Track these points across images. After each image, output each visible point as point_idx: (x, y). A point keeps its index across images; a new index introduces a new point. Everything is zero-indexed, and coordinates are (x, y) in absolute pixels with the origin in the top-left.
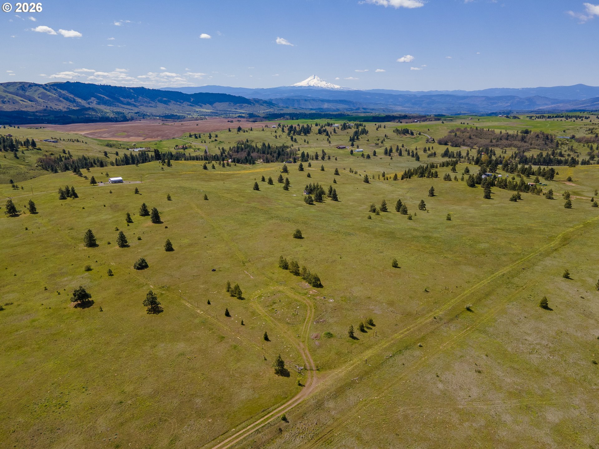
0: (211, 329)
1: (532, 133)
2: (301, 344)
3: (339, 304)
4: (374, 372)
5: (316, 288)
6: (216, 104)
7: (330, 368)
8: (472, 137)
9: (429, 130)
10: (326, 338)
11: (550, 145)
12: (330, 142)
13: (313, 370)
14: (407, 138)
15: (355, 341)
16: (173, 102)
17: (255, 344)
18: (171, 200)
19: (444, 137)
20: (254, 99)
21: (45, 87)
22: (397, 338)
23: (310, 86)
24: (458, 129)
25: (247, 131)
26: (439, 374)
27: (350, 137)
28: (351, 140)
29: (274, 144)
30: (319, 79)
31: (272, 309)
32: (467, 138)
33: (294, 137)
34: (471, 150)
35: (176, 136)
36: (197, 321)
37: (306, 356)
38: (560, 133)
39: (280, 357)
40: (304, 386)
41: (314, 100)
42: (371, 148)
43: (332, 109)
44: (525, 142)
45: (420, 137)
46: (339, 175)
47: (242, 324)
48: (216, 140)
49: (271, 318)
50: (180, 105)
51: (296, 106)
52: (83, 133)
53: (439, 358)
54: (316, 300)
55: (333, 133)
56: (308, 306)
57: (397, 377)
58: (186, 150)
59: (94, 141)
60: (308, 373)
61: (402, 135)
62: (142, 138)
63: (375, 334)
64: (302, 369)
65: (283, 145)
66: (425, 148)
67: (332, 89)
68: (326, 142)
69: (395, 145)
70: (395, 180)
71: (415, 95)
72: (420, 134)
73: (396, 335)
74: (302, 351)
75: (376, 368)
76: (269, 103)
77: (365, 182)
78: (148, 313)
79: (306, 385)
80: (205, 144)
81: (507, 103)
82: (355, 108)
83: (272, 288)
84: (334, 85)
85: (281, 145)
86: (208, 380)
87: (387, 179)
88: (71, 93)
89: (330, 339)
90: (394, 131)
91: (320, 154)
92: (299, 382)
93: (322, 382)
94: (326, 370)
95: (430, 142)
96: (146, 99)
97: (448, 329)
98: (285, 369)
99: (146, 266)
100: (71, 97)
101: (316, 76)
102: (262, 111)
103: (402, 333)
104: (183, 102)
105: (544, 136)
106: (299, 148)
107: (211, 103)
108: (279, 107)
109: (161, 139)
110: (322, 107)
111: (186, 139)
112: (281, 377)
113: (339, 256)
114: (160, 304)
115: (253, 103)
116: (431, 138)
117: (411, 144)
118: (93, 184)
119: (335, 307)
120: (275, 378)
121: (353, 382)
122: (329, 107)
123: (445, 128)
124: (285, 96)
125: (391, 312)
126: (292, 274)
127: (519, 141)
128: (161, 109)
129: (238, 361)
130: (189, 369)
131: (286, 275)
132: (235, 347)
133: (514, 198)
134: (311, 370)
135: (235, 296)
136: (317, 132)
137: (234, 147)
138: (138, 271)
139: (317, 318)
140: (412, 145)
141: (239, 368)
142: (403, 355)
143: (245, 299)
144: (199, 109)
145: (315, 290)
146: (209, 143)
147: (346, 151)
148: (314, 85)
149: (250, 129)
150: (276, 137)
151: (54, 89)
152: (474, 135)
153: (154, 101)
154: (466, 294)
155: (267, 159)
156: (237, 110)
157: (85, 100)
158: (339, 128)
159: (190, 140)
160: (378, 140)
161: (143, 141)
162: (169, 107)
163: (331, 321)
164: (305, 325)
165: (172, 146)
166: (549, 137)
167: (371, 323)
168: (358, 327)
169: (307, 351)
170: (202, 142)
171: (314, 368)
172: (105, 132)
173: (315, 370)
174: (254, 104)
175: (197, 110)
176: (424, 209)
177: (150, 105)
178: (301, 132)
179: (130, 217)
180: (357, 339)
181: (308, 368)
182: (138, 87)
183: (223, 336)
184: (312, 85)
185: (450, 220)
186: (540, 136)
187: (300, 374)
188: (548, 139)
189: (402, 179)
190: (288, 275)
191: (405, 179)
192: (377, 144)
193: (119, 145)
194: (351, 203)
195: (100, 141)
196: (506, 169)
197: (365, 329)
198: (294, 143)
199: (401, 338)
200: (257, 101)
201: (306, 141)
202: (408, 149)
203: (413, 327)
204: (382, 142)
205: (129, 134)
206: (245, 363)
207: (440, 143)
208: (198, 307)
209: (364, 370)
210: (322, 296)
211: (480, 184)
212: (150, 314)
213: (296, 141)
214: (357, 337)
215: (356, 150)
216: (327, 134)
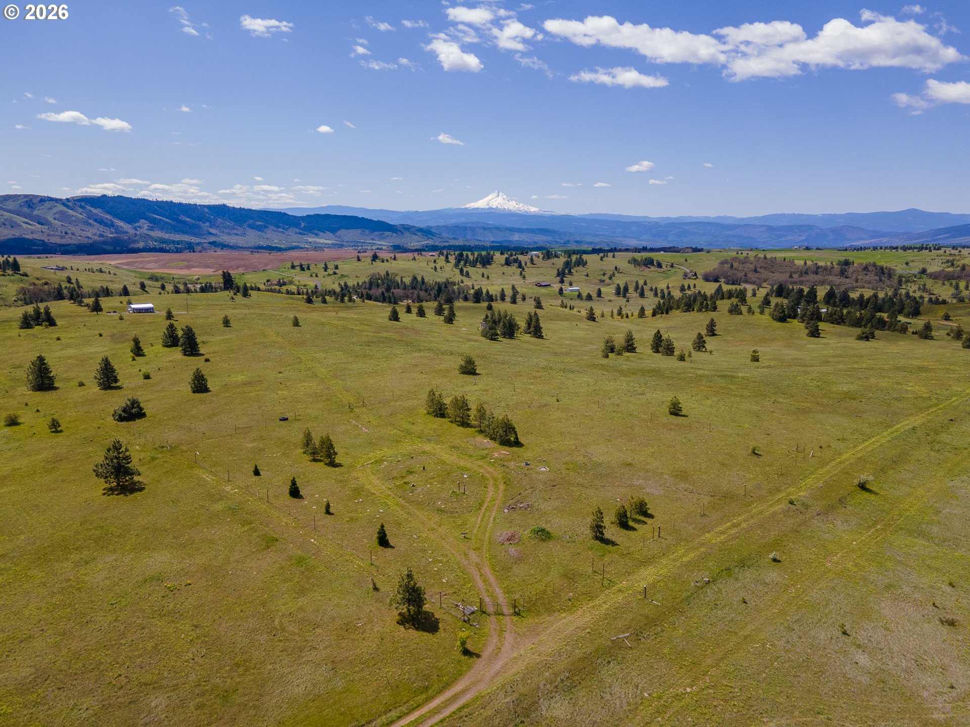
0: (245, 523)
1: (855, 265)
2: (473, 555)
3: (561, 476)
4: (671, 619)
5: (507, 448)
6: (341, 232)
7: (550, 610)
8: (759, 270)
9: (686, 260)
10: (536, 542)
11: (888, 282)
12: (524, 277)
13: (503, 615)
14: (651, 271)
15: (609, 547)
16: (272, 228)
17: (352, 555)
18: (230, 326)
19: (712, 270)
20: (402, 225)
21: (65, 203)
22: (714, 541)
23: (490, 208)
24: (735, 259)
25: (387, 261)
26: (847, 627)
27: (558, 270)
28: (558, 275)
29: (432, 280)
30: (505, 197)
31: (405, 483)
32: (750, 271)
33: (465, 270)
34: (758, 289)
35: (268, 267)
36: (219, 506)
37: (485, 581)
38: (900, 266)
39: (410, 576)
40: (478, 656)
41: (497, 228)
42: (593, 286)
43: (527, 242)
44: (847, 277)
45: (673, 270)
46: (543, 309)
47: (328, 512)
48: (335, 273)
49: (401, 499)
50: (283, 233)
51: (469, 237)
52: (113, 263)
53: (833, 589)
54: (508, 467)
55: (529, 264)
56: (490, 479)
57: (736, 633)
58: (283, 287)
59: (131, 273)
60: (491, 623)
61: (644, 268)
62: (212, 270)
63: (656, 534)
64: (473, 613)
65: (447, 280)
66: (683, 286)
67: (525, 213)
68: (518, 277)
69: (632, 282)
70: (642, 317)
71: (656, 223)
72: (672, 266)
73: (707, 535)
74: (473, 571)
75: (675, 609)
76: (427, 232)
77: (588, 319)
78: (104, 494)
79: (485, 655)
80: (317, 278)
81: (801, 236)
82: (562, 242)
83: (406, 447)
84: (530, 207)
85: (444, 280)
86: (206, 642)
87: (627, 317)
88: (108, 212)
89: (545, 544)
90: (629, 261)
91: (509, 293)
92: (463, 643)
93: (530, 646)
94: (538, 613)
95: (689, 278)
96: (228, 223)
97: (831, 526)
98: (426, 613)
99: (141, 415)
100: (107, 218)
101: (500, 193)
102: (415, 242)
103: (723, 533)
104: (288, 228)
105: (876, 269)
106: (473, 285)
107: (333, 231)
108: (441, 238)
109: (243, 272)
110: (511, 239)
111: (286, 271)
112: (413, 633)
113: (555, 399)
114: (139, 474)
115: (400, 231)
116: (691, 271)
117: (658, 281)
118: (95, 313)
119: (554, 480)
120: (396, 635)
121: (617, 645)
122: (521, 239)
123: (713, 258)
124: (452, 222)
125: (686, 491)
126: (454, 425)
127: (836, 275)
128: (252, 238)
129: (302, 592)
130: (159, 614)
131: (441, 426)
132: (300, 561)
133: (864, 335)
134: (499, 614)
135: (321, 461)
136: (503, 262)
137: (365, 282)
138: (120, 423)
139: (511, 501)
140: (661, 282)
141: (301, 609)
142: (737, 579)
143: (342, 466)
144: (314, 239)
145: (505, 451)
146: (324, 277)
147: (552, 291)
148: (497, 207)
149: (393, 257)
150: (436, 269)
151: (81, 207)
152: (761, 268)
153: (241, 227)
154: (846, 460)
155: (419, 296)
156: (374, 242)
157: (129, 223)
158: (538, 257)
159: (292, 273)
160: (604, 274)
161: (214, 273)
162: (266, 236)
163: (544, 506)
164: (481, 514)
165: (262, 281)
166: (886, 271)
167: (643, 510)
168: (614, 519)
169: (487, 570)
170: (311, 276)
171: (507, 610)
172: (150, 262)
173: (509, 615)
174: (402, 233)
175: (310, 240)
176: (704, 350)
177: (235, 231)
178: (476, 263)
179: (141, 345)
180: (613, 544)
181: (490, 609)
182: (216, 205)
183: (275, 536)
184: (494, 207)
185: (757, 360)
186: (870, 268)
187: (467, 625)
188: (884, 274)
189: (654, 315)
190: (445, 427)
191: (658, 316)
192: (602, 281)
193: (171, 279)
194: (567, 342)
195: (140, 273)
196: (832, 301)
197: (631, 523)
198: (465, 279)
199: (723, 543)
200: (407, 229)
201: (485, 276)
202: (654, 288)
203: (746, 520)
204: (610, 278)
205: (190, 263)
206: (320, 598)
207: (707, 279)
208: (229, 481)
209: (642, 615)
210: (521, 462)
211: (794, 318)
212: (109, 495)
213: (468, 275)
214: (613, 539)
215: (567, 289)
216: (520, 266)
